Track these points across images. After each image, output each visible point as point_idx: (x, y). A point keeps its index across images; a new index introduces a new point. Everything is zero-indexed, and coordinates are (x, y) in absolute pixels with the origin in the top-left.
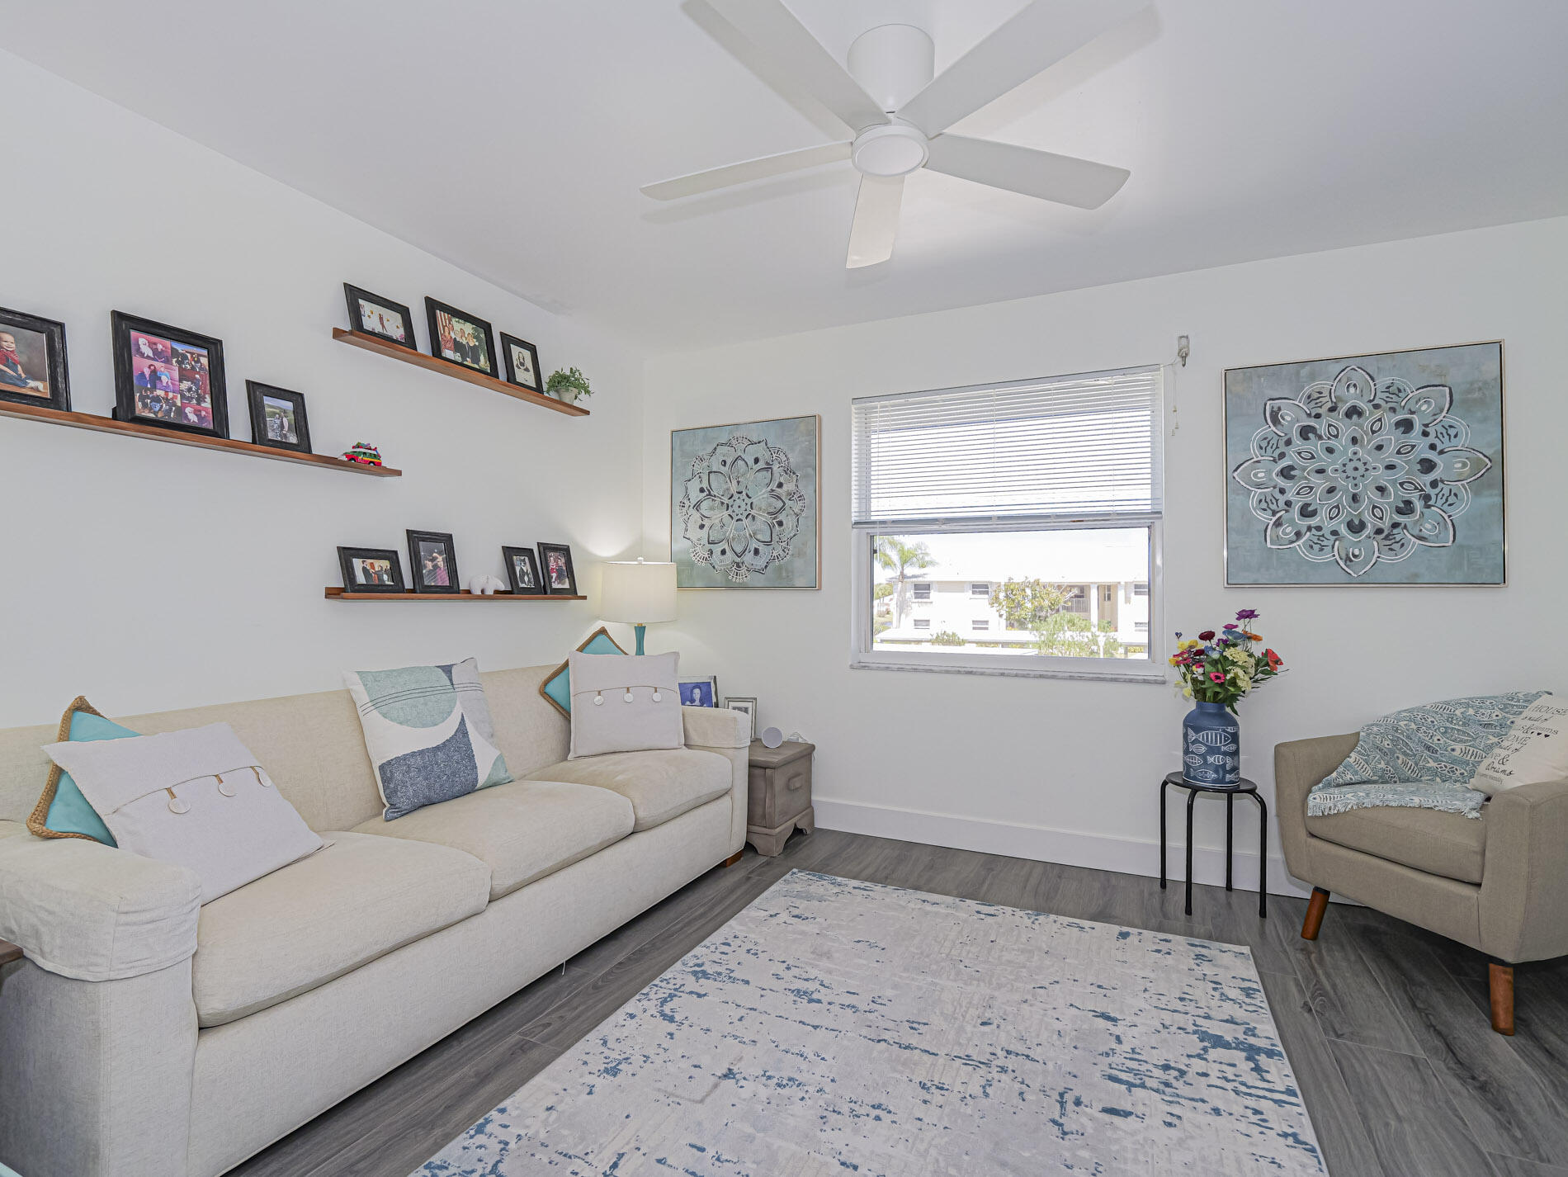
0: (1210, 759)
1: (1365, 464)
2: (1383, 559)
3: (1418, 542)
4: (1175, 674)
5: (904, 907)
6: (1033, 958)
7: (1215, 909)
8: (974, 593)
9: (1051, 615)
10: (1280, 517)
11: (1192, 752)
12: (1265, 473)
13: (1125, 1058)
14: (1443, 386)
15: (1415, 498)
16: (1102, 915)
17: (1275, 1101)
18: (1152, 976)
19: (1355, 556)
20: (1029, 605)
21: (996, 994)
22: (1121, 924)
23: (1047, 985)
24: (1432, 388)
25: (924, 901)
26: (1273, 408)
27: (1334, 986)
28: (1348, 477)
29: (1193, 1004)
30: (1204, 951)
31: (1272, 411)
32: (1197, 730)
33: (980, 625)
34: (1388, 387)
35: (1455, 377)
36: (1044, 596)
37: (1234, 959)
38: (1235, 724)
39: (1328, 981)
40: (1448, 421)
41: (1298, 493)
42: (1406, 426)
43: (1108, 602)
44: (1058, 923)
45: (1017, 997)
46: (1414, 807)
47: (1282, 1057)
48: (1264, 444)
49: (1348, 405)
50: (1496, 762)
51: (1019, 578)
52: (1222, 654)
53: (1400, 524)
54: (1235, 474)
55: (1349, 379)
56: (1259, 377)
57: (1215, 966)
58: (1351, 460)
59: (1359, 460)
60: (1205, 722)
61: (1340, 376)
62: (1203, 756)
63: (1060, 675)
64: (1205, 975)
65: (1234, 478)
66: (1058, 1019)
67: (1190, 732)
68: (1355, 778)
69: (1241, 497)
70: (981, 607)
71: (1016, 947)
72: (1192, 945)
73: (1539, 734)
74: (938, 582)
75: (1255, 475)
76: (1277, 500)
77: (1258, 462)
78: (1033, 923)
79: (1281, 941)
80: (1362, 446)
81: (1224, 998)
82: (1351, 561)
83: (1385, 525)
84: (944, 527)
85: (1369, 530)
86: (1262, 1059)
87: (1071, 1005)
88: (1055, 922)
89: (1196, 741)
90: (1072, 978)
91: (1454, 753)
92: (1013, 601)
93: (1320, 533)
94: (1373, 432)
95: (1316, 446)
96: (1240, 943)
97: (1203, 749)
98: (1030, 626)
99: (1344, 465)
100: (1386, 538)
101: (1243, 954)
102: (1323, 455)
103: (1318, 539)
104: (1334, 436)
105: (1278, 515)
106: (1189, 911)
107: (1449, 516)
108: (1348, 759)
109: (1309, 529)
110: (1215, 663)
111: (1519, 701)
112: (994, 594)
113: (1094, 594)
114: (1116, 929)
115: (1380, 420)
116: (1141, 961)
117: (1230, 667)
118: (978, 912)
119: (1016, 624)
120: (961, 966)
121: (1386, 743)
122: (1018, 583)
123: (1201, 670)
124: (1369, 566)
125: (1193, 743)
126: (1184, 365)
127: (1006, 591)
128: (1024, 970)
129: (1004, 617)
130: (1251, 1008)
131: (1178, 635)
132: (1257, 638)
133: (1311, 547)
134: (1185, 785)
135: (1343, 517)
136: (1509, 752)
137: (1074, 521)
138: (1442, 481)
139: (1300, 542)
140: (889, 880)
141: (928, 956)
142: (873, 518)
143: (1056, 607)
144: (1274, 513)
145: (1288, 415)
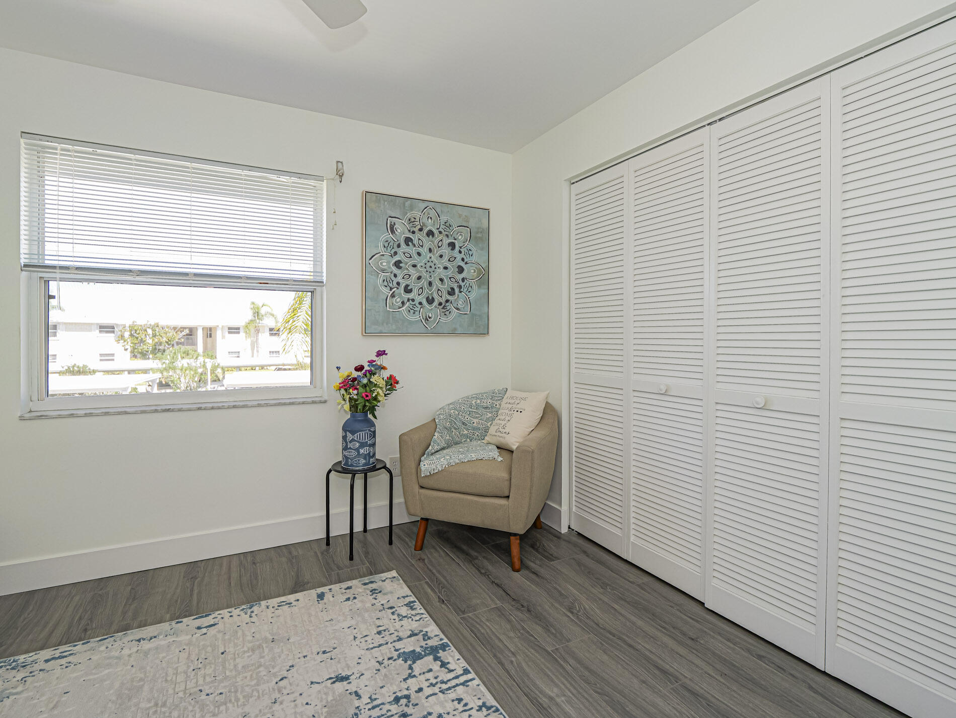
0: (362, 451)
1: (435, 264)
2: (442, 320)
3: (456, 310)
4: (337, 396)
5: (118, 658)
6: (264, 652)
7: (364, 549)
8: (100, 332)
9: (168, 348)
10: (394, 292)
11: (350, 448)
12: (387, 263)
13: (369, 710)
14: (468, 227)
15: (455, 286)
16: (298, 586)
17: (463, 684)
18: (353, 622)
19: (430, 318)
20: (150, 341)
21: (247, 709)
22: (314, 588)
23: (285, 674)
24: (463, 228)
25: (139, 640)
26: (391, 222)
27: (444, 577)
28: (427, 271)
29: (387, 633)
30: (374, 586)
31: (391, 225)
32: (353, 432)
33: (107, 357)
34: (445, 223)
35: (472, 223)
36: (163, 335)
37: (391, 584)
38: (373, 425)
39: (440, 574)
40: (469, 247)
41: (403, 278)
42: (452, 245)
43: (210, 339)
44: (270, 607)
45: (267, 701)
46: (474, 460)
47: (450, 646)
48: (386, 245)
49: (428, 229)
50: (500, 428)
51: (141, 321)
52: (369, 380)
53: (449, 300)
54: (370, 261)
55: (429, 214)
56: (384, 201)
57: (385, 594)
58: (428, 261)
59: (432, 262)
60: (358, 426)
61: (424, 211)
62: (357, 450)
63: (250, 404)
64: (382, 605)
65: (370, 264)
66: (307, 704)
67: (349, 434)
68: (439, 448)
69: (373, 277)
70: (108, 342)
71: (246, 649)
72: (365, 584)
73: (517, 411)
74: (66, 323)
75: (381, 263)
76: (393, 281)
77: (383, 255)
78: (251, 617)
79: (406, 557)
80: (434, 254)
81: (402, 617)
82: (428, 320)
83: (443, 300)
84: (138, 279)
85: (436, 303)
86: (441, 654)
87: (312, 683)
88: (268, 607)
89: (353, 440)
90: (301, 655)
91: (474, 425)
92: (137, 338)
93: (414, 303)
94: (439, 247)
95: (412, 250)
96: (389, 570)
97: (358, 445)
98: (151, 356)
99: (425, 264)
100: (443, 308)
101: (394, 577)
102: (415, 256)
103: (413, 307)
104: (421, 246)
105: (393, 290)
106: (351, 558)
107: (469, 298)
108: (434, 437)
109: (408, 300)
110: (365, 386)
111: (496, 394)
112: (119, 333)
113: (200, 334)
114: (313, 593)
115: (441, 240)
116: (341, 613)
117: (374, 388)
118: (199, 628)
119: (139, 355)
120: (204, 697)
121: (448, 424)
122: (141, 326)
123: (355, 392)
124: (436, 324)
125: (350, 442)
126: (341, 182)
127: (131, 331)
128: (261, 669)
129: (129, 350)
130: (418, 618)
131: (338, 368)
132: (384, 368)
133: (409, 311)
134: (345, 471)
135: (424, 294)
136: (506, 422)
137: (261, 283)
138: (466, 279)
139: (404, 308)
140: (88, 633)
141: (164, 705)
142: (47, 262)
143: (172, 343)
144: (391, 289)
145: (399, 228)
